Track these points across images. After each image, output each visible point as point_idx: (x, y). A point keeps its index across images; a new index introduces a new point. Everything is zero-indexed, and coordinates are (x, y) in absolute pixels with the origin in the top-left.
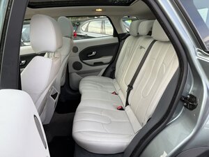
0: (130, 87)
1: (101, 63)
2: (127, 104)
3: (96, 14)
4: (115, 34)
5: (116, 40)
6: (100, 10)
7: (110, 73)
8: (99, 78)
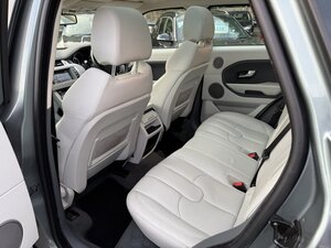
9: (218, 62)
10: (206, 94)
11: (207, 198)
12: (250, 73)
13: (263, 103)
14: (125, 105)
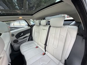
3: (19, 19)
6: (21, 17)
8: (27, 43)
9: (13, 35)
10: (13, 44)
12: (22, 34)
13: (28, 38)
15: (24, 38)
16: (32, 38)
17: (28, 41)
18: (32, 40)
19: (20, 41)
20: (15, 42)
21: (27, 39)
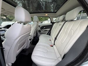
0: (56, 39)
1: (47, 31)
2: (54, 44)
3: (45, 16)
4: (51, 22)
5: (51, 24)
6: (47, 15)
7: (49, 34)
8: (46, 35)
9: (39, 26)
10: (38, 32)
11: (48, 50)
12: (45, 28)
14: (25, 34)
15: (45, 31)
16: (50, 33)
17: (47, 34)
18: (50, 35)
19: (42, 32)
20: (40, 31)
21: (46, 33)
